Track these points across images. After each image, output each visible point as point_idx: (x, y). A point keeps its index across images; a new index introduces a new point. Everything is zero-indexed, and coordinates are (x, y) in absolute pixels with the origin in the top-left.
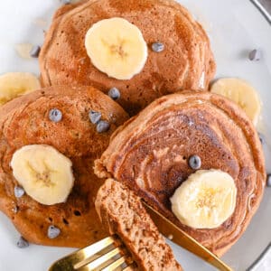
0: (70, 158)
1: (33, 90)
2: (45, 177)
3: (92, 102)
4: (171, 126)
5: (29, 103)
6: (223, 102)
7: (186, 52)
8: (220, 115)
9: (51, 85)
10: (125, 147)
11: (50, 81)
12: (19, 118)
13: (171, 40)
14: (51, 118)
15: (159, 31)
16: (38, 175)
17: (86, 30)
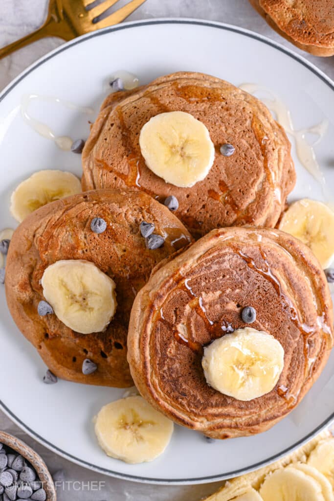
0: (114, 279)
1: (72, 194)
2: (82, 300)
3: (144, 211)
4: (226, 265)
5: (67, 210)
6: (292, 244)
7: (262, 158)
8: (287, 259)
9: (95, 188)
10: (167, 285)
11: (94, 184)
12: (55, 226)
13: (244, 142)
14: (93, 229)
15: (230, 131)
16: (73, 297)
17: (142, 125)
